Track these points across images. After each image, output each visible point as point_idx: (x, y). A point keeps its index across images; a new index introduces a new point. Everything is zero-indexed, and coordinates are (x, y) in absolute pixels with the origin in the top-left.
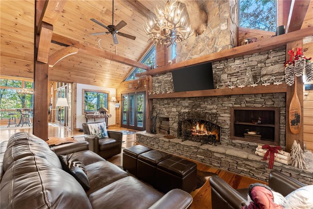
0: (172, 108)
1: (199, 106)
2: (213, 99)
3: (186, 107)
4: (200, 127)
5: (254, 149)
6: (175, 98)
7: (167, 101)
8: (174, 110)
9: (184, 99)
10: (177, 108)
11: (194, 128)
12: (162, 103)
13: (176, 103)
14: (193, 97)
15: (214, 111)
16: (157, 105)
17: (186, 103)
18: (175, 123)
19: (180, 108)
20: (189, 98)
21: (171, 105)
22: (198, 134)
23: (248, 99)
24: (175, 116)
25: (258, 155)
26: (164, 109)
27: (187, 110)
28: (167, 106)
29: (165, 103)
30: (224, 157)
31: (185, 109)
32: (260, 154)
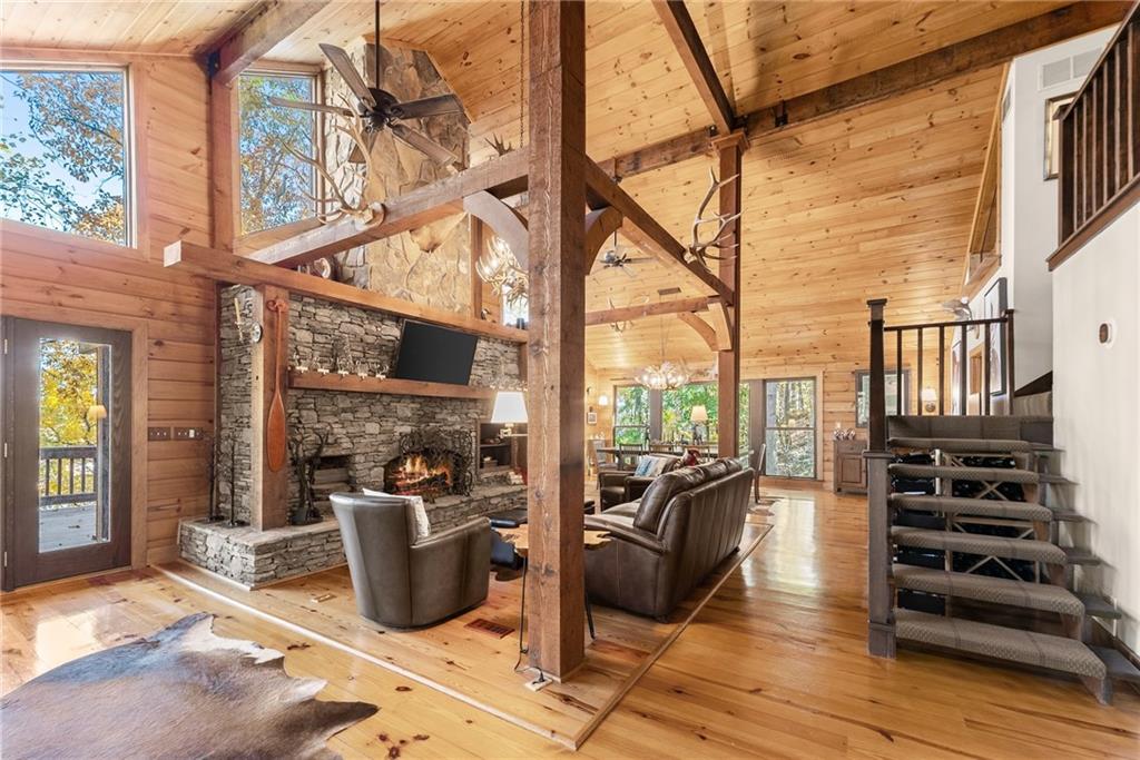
0: (368, 425)
1: (433, 418)
2: (454, 404)
3: (406, 420)
4: (413, 464)
5: (504, 480)
6: (376, 394)
7: (348, 401)
8: (373, 428)
9: (400, 397)
10: (384, 424)
11: (401, 469)
12: (328, 408)
13: (378, 409)
14: (419, 397)
15: (458, 427)
16: (304, 413)
17: (405, 409)
18: (375, 466)
19: (390, 424)
20: (413, 398)
21: (364, 413)
22: (408, 481)
24: (375, 448)
25: (515, 484)
27: (407, 429)
28: (349, 416)
29: (341, 406)
30: (500, 499)
31: (403, 425)
32: (517, 482)
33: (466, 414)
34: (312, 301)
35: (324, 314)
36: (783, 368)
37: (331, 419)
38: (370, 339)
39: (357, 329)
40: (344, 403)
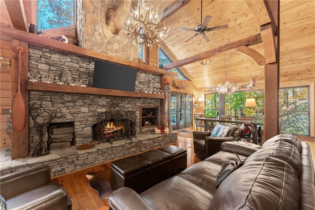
0: (81, 108)
1: (118, 105)
2: (129, 100)
3: (103, 106)
4: (110, 125)
6: (87, 94)
7: (70, 98)
8: (85, 109)
9: (100, 96)
10: (91, 108)
12: (59, 101)
13: (88, 101)
14: (110, 96)
15: (130, 109)
16: (44, 103)
17: (103, 101)
18: (86, 127)
19: (94, 108)
20: (107, 96)
21: (80, 102)
23: (148, 101)
24: (86, 119)
25: (157, 134)
26: (64, 110)
27: (104, 110)
28: (72, 104)
29: (66, 99)
31: (101, 108)
33: (135, 104)
34: (48, 50)
35: (55, 57)
36: (288, 82)
37: (60, 106)
38: (83, 70)
39: (75, 65)
40: (67, 98)
